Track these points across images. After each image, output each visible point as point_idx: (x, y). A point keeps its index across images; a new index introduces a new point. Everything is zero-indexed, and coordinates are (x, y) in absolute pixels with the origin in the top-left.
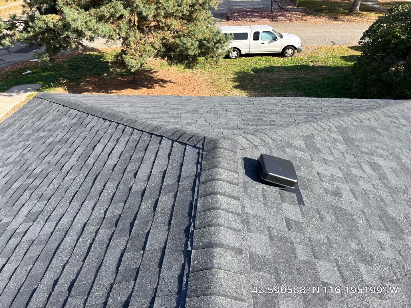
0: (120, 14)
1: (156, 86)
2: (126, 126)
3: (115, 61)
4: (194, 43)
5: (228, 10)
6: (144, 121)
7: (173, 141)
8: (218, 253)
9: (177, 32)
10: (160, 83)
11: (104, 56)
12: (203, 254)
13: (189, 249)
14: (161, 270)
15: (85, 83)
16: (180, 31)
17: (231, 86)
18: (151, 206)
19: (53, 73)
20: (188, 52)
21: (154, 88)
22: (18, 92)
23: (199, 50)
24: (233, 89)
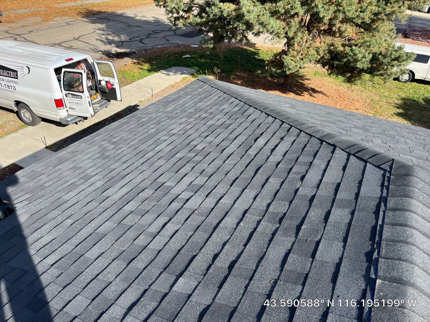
0: (295, 12)
1: (306, 94)
2: (292, 126)
3: (273, 59)
4: (367, 55)
5: (407, 27)
6: (313, 125)
7: (349, 155)
8: (411, 293)
9: (349, 40)
10: (310, 91)
11: (259, 53)
12: (392, 288)
13: (373, 276)
14: (335, 287)
15: (235, 76)
16: (353, 40)
17: (392, 112)
18: (321, 216)
19: (208, 61)
20: (356, 64)
21: (303, 96)
22: (176, 72)
23: (370, 64)
24: (394, 115)
